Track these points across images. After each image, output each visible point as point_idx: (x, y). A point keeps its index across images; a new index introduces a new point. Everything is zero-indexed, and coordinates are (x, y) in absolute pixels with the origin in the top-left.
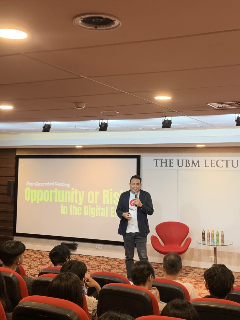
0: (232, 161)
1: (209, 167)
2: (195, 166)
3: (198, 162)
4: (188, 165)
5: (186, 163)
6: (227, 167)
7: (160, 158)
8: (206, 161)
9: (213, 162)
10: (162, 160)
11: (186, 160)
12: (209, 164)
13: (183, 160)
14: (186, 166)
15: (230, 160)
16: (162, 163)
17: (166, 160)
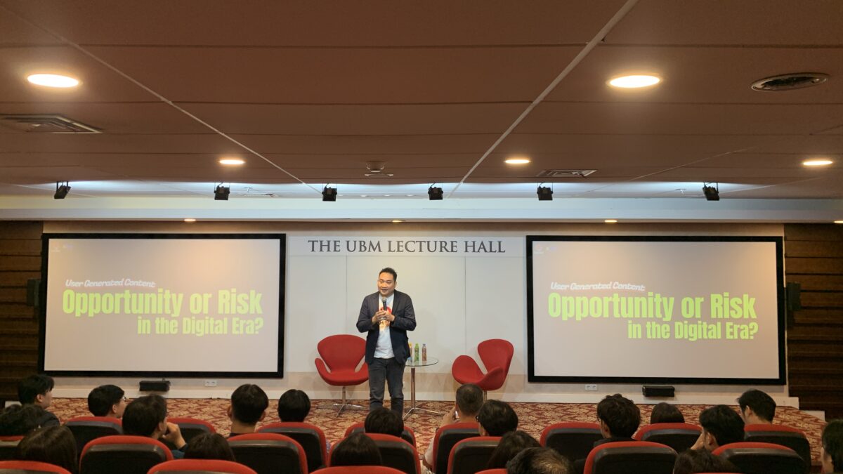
0: (428, 242)
1: (394, 251)
2: (374, 250)
3: (378, 244)
4: (363, 248)
5: (361, 246)
6: (421, 251)
7: (319, 238)
8: (390, 242)
9: (401, 244)
10: (321, 242)
11: (361, 242)
12: (394, 247)
13: (355, 242)
14: (361, 250)
15: (425, 242)
16: (321, 246)
17: (329, 242)
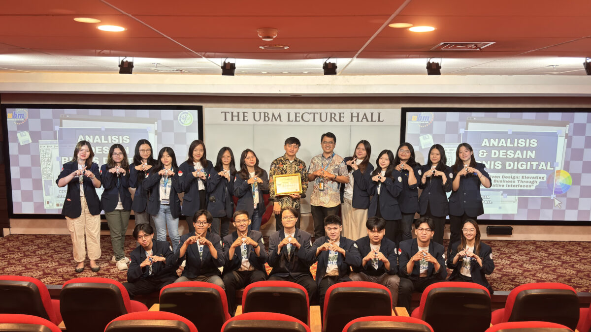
0: (321, 114)
1: (292, 121)
2: (276, 120)
3: (279, 115)
5: (265, 116)
6: (314, 121)
7: (230, 110)
8: (289, 114)
9: (298, 115)
10: (232, 113)
11: (265, 113)
12: (292, 117)
13: (260, 113)
14: (265, 120)
15: (318, 113)
16: (232, 116)
17: (238, 113)
